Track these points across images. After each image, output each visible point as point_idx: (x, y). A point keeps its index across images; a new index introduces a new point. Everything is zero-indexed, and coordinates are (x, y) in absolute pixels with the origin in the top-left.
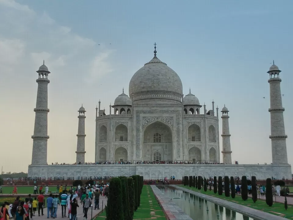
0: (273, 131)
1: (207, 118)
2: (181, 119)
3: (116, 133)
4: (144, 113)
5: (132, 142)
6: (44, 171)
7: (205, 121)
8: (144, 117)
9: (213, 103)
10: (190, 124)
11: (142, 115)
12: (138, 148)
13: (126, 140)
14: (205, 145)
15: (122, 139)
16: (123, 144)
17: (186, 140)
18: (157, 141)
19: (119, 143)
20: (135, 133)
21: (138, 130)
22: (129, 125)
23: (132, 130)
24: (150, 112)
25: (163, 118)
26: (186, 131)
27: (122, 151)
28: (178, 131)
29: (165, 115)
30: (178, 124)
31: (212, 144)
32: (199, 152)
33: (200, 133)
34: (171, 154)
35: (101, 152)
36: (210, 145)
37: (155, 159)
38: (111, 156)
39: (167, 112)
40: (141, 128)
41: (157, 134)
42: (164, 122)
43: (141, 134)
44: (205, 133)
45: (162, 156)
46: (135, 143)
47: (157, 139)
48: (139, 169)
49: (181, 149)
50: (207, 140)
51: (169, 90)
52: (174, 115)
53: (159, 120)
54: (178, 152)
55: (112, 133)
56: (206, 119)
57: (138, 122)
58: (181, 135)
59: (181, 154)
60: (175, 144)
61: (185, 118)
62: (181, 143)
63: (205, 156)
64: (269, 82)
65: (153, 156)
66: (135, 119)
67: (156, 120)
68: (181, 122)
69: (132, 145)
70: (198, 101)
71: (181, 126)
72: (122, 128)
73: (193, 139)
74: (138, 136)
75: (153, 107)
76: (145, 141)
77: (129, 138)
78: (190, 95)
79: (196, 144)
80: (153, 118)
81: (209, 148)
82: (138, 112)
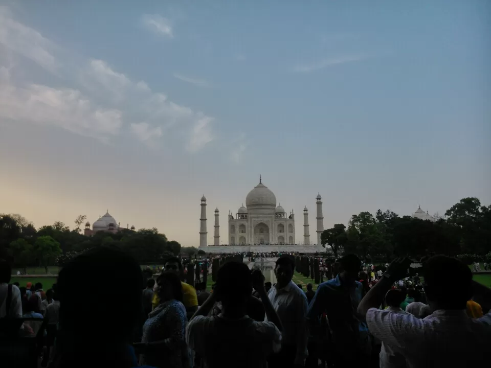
1: (288, 220)
2: (273, 221)
3: (240, 228)
5: (248, 234)
7: (286, 222)
9: (292, 211)
10: (279, 224)
11: (253, 219)
12: (251, 237)
13: (245, 232)
14: (286, 235)
15: (243, 232)
16: (244, 235)
17: (276, 232)
18: (262, 233)
19: (241, 234)
20: (249, 229)
21: (251, 227)
22: (246, 224)
23: (248, 227)
24: (258, 218)
26: (276, 227)
27: (242, 238)
28: (272, 227)
29: (265, 219)
31: (291, 234)
32: (283, 238)
33: (284, 228)
34: (269, 240)
35: (232, 239)
36: (289, 234)
37: (260, 243)
38: (237, 241)
39: (266, 217)
40: (252, 226)
41: (261, 229)
42: (265, 223)
43: (253, 230)
44: (286, 228)
45: (264, 241)
47: (262, 231)
49: (274, 237)
50: (288, 232)
51: (268, 203)
52: (270, 219)
53: (262, 222)
54: (272, 239)
55: (237, 229)
57: (251, 222)
58: (274, 229)
59: (274, 239)
60: (271, 234)
61: (276, 220)
62: (274, 234)
63: (287, 241)
64: (317, 203)
65: (259, 241)
66: (249, 221)
67: (260, 222)
68: (273, 223)
70: (283, 210)
71: (274, 225)
72: (242, 226)
73: (280, 232)
74: (251, 230)
76: (255, 233)
78: (279, 207)
79: (282, 234)
80: (259, 220)
81: (288, 236)
82: (251, 218)
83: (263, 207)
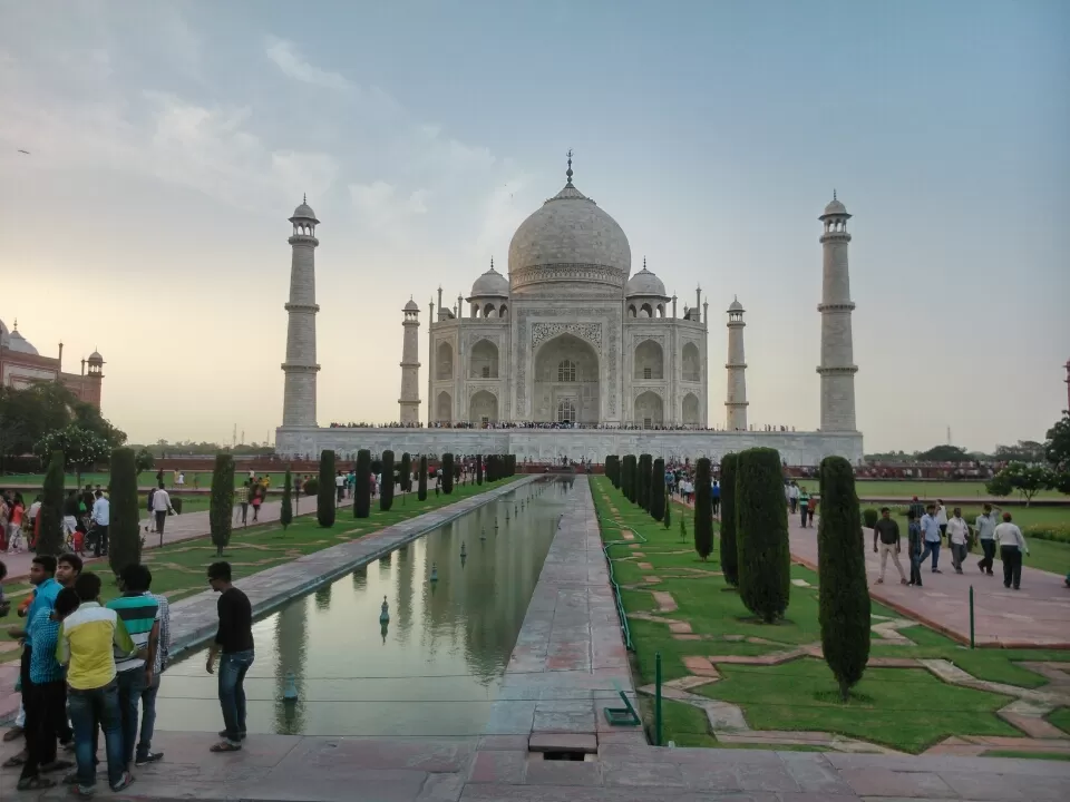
0: (825, 355)
1: (679, 327)
2: (619, 329)
3: (473, 359)
4: (536, 314)
5: (509, 380)
6: (310, 440)
7: (673, 333)
8: (535, 325)
9: (699, 291)
10: (641, 341)
11: (531, 319)
12: (520, 393)
13: (496, 375)
14: (673, 388)
15: (486, 373)
16: (491, 385)
17: (629, 377)
18: (567, 380)
19: (478, 383)
20: (514, 360)
21: (521, 353)
22: (501, 341)
23: (510, 353)
24: (548, 313)
25: (579, 325)
26: (631, 356)
27: (484, 400)
28: (612, 355)
29: (582, 320)
30: (613, 339)
31: (692, 385)
32: (658, 402)
33: (661, 361)
34: (595, 408)
35: (442, 402)
36: (683, 387)
37: (560, 418)
38: (460, 411)
39: (588, 312)
40: (528, 349)
41: (567, 363)
42: (582, 335)
43: (529, 366)
44: (674, 361)
45: (577, 412)
46: (514, 382)
47: (567, 374)
48: (516, 440)
49: (619, 396)
50: (679, 376)
51: (598, 261)
52: (604, 320)
53: (570, 331)
54: (612, 404)
55: (462, 360)
56: (677, 329)
57: (522, 332)
58: (618, 364)
59: (618, 408)
60: (604, 385)
61: (629, 326)
62: (619, 382)
63: (674, 413)
64: (823, 240)
65: (557, 412)
66: (514, 328)
67: (562, 331)
68: (619, 335)
69: (509, 389)
70: (661, 287)
71: (618, 344)
72: (485, 349)
73: (647, 374)
74: (520, 365)
75: (557, 301)
76: (540, 378)
77: (501, 372)
78: (645, 272)
79: (651, 384)
80: (556, 325)
81: (681, 393)
82: (521, 313)
83: (578, 276)
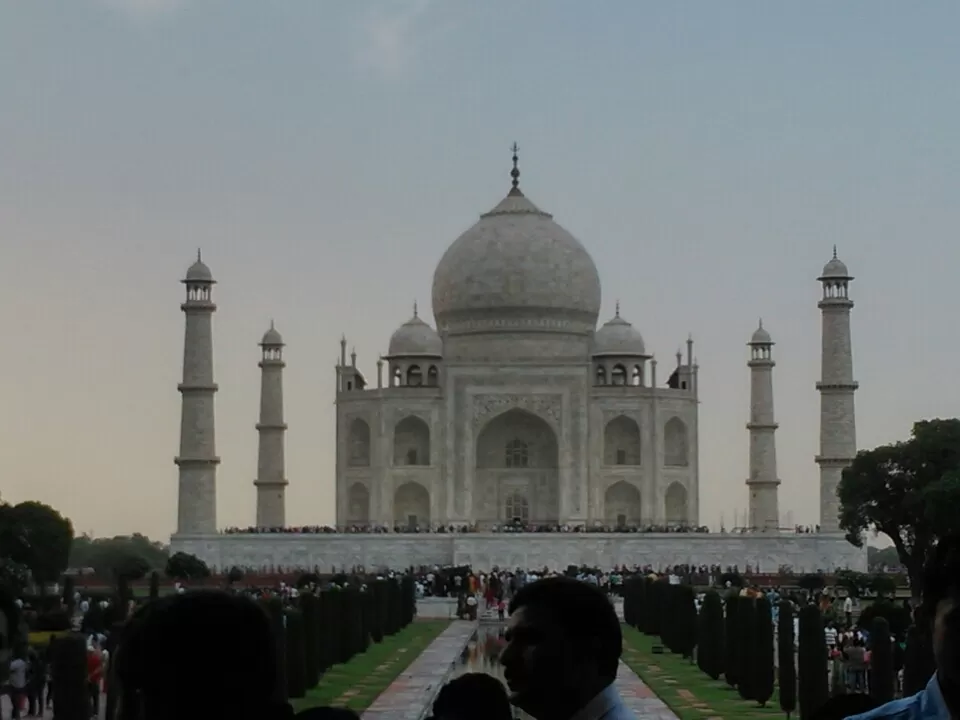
1: (660, 398)
2: (583, 402)
3: (396, 441)
4: (479, 382)
5: (444, 468)
7: (652, 407)
8: (476, 397)
9: (690, 343)
10: (611, 416)
11: (471, 390)
12: (459, 484)
13: (426, 462)
14: (653, 477)
15: (412, 459)
16: (418, 473)
17: (597, 463)
18: (517, 464)
19: (404, 472)
20: (450, 443)
21: (459, 434)
22: (433, 418)
23: (443, 434)
24: (497, 382)
25: (533, 397)
26: (598, 437)
27: (412, 493)
28: (575, 437)
29: (540, 390)
30: (576, 415)
31: (676, 471)
32: (634, 495)
33: (637, 441)
34: (554, 502)
35: (354, 496)
36: (666, 475)
37: (509, 516)
38: (382, 509)
39: (544, 380)
40: (468, 428)
41: (517, 443)
42: (535, 410)
43: (470, 447)
44: (655, 441)
45: (530, 507)
46: (450, 471)
47: (517, 457)
48: (462, 547)
49: (584, 488)
50: (660, 461)
52: (565, 392)
53: (522, 405)
54: (575, 497)
55: (384, 443)
56: (657, 401)
57: (459, 407)
58: (583, 447)
59: (584, 504)
60: (566, 474)
61: (596, 398)
62: (583, 470)
63: (655, 510)
64: (822, 307)
65: (504, 508)
66: (450, 402)
67: (511, 406)
68: (583, 410)
69: (443, 475)
70: (639, 343)
71: (583, 421)
72: (411, 427)
73: (621, 459)
74: (458, 449)
75: (504, 366)
76: (483, 460)
77: (434, 456)
78: (619, 322)
79: (626, 472)
80: (503, 398)
81: (663, 484)
82: (459, 382)
83: (530, 323)
